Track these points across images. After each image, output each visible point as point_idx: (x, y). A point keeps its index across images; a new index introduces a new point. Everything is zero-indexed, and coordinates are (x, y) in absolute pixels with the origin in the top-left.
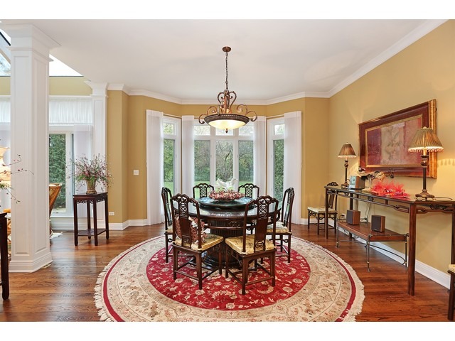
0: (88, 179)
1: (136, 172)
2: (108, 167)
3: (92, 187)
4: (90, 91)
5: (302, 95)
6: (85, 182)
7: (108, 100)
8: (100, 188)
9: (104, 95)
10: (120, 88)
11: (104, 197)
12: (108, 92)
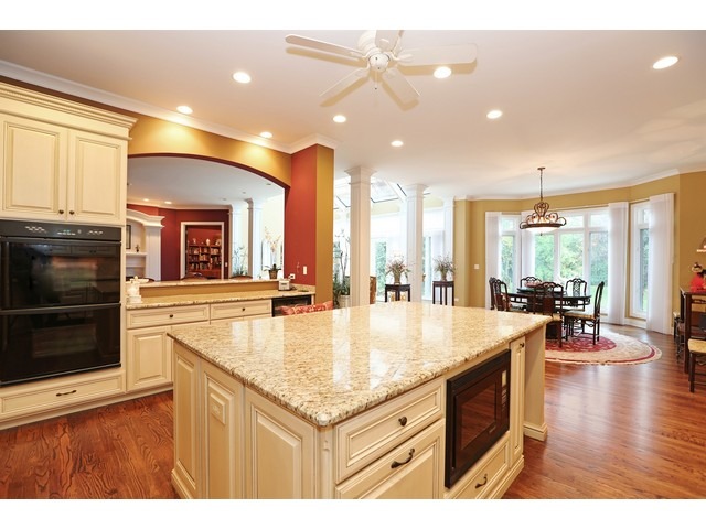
0: (442, 270)
1: (477, 267)
2: (454, 262)
3: (444, 277)
4: (442, 204)
5: (676, 172)
6: (439, 272)
7: (455, 208)
8: (449, 278)
9: (452, 205)
10: (464, 198)
11: (452, 284)
12: (455, 202)
